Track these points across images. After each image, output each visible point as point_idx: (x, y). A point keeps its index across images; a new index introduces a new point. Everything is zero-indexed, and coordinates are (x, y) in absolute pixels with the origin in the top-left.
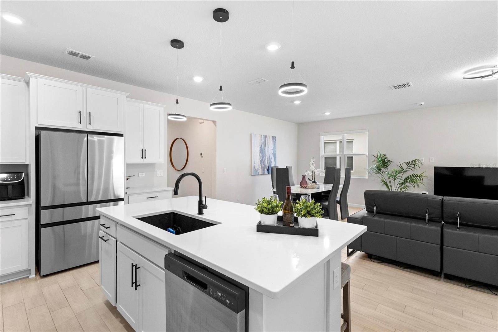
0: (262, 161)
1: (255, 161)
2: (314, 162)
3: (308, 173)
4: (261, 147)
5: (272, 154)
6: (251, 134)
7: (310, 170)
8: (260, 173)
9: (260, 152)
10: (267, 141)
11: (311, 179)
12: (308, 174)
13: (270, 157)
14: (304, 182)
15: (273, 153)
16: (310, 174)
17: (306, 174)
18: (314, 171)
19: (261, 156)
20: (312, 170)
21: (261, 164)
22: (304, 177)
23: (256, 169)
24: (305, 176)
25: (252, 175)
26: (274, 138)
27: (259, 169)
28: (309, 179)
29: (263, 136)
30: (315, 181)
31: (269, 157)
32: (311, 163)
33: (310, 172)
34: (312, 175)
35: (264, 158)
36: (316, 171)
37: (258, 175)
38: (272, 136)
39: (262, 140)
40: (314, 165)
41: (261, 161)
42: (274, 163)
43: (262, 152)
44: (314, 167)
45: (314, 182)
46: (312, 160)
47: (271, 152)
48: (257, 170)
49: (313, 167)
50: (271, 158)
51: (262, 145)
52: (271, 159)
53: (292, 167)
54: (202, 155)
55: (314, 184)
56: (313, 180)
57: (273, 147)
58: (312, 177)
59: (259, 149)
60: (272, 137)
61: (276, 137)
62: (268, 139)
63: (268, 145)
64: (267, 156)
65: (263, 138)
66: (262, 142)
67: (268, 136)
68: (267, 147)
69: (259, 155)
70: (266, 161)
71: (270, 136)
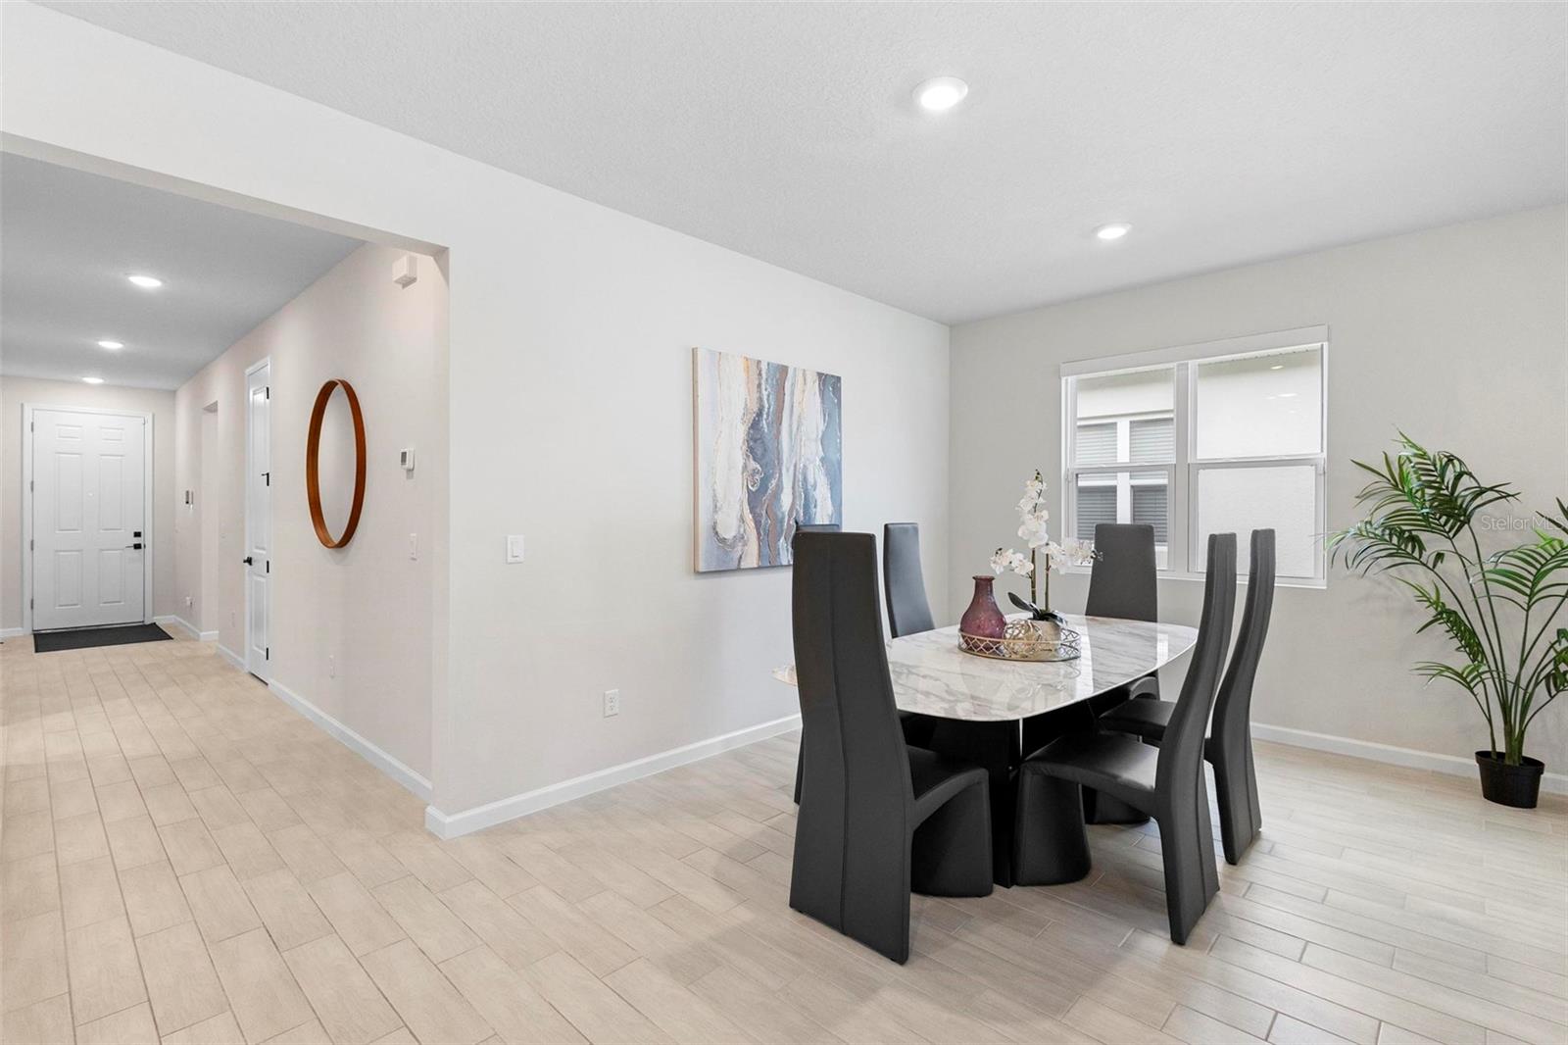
0: (759, 497)
1: (720, 496)
2: (1041, 500)
3: (1006, 563)
4: (755, 425)
5: (818, 462)
6: (694, 352)
7: (1020, 545)
8: (751, 560)
9: (751, 450)
10: (792, 393)
11: (1028, 601)
12: (1010, 569)
13: (805, 479)
14: (983, 616)
15: (822, 460)
16: (1023, 565)
17: (996, 569)
18: (1045, 551)
19: (755, 472)
20: (1031, 546)
21: (752, 511)
22: (983, 585)
23: (723, 540)
24: (990, 580)
25: (698, 573)
26: (830, 385)
27: (741, 538)
28: (1015, 600)
29: (764, 367)
30: (1051, 609)
31: (800, 477)
32: (1026, 505)
33: (1020, 556)
34: (1032, 576)
35: (774, 482)
36: (1053, 548)
37: (739, 569)
38: (819, 371)
39: (759, 385)
40: (1045, 514)
41: (754, 499)
42: (830, 509)
43: (759, 452)
44: (1044, 525)
45: (1044, 616)
46: (1033, 487)
47: (811, 453)
48: (733, 546)
49: (1034, 529)
50: (811, 480)
51: (760, 414)
52: (815, 487)
53: (916, 530)
54: (409, 464)
55: (1043, 626)
56: (1040, 606)
57: (822, 427)
58: (1033, 586)
59: (741, 432)
60: (820, 375)
61: (839, 379)
62: (793, 385)
63: (795, 417)
64: (788, 470)
65: (767, 380)
66: (761, 399)
67: (795, 369)
68: (790, 426)
69: (745, 467)
70: (786, 500)
71: (804, 370)
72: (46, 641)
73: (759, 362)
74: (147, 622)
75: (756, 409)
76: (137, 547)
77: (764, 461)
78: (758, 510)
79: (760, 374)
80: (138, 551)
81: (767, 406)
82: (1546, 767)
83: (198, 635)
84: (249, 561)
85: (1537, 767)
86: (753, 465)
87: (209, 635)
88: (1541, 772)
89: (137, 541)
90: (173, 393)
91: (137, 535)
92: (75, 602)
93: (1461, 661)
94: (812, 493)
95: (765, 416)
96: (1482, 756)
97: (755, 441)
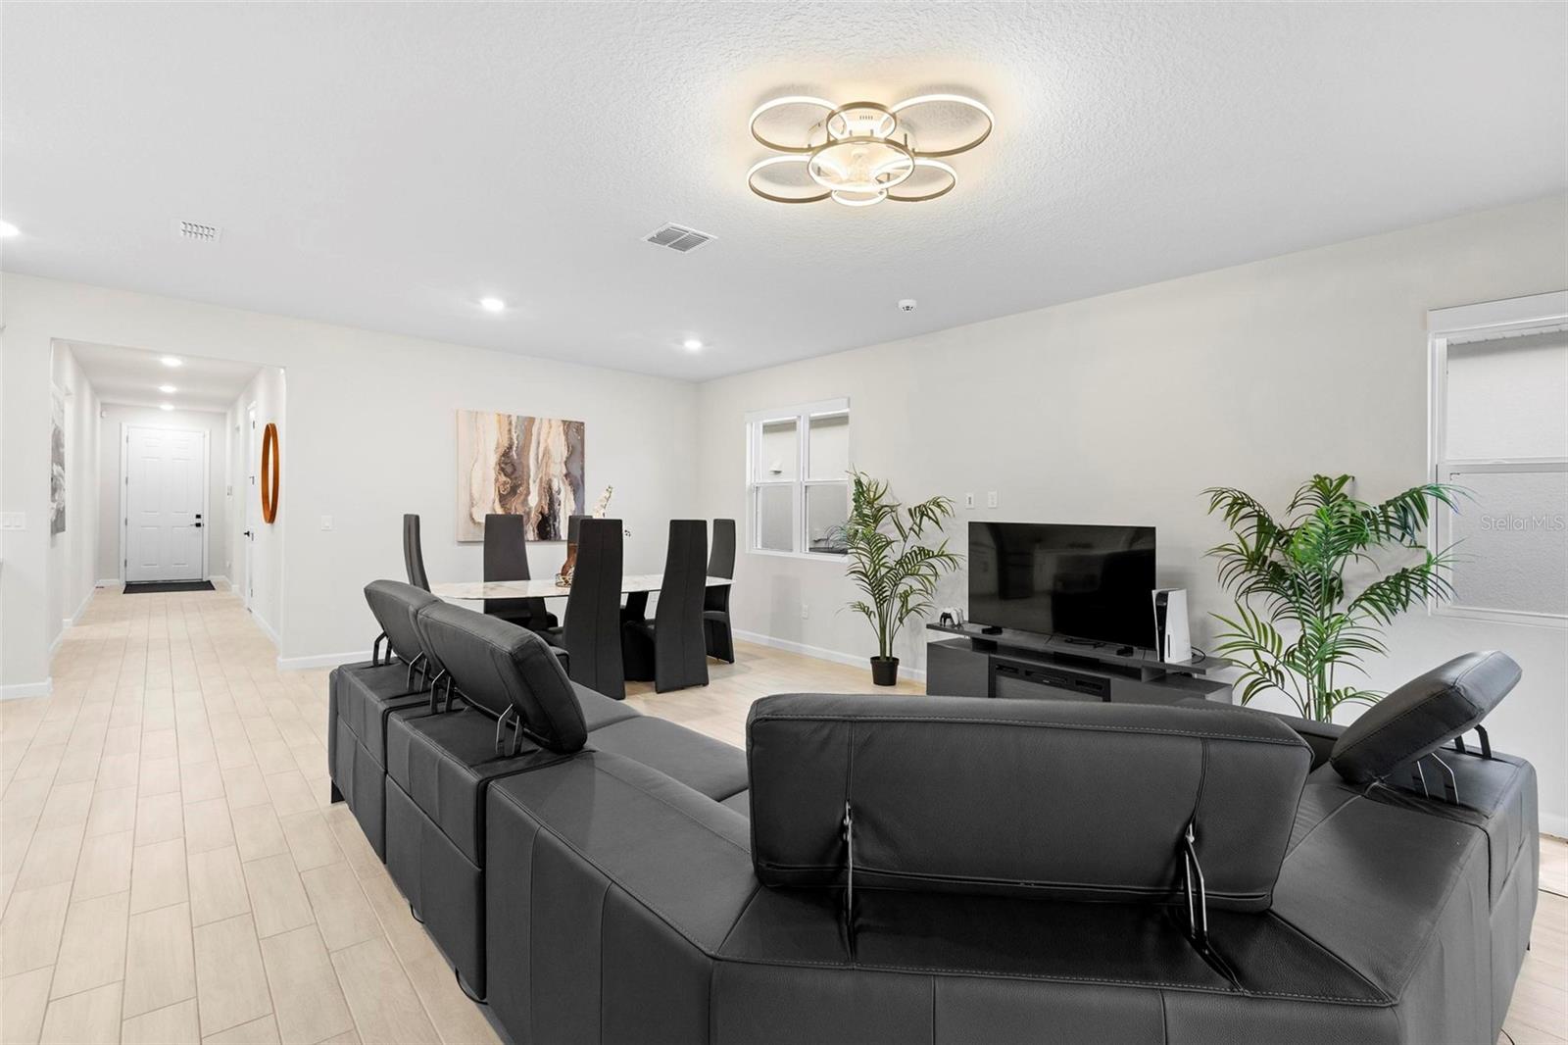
0: (509, 498)
1: (475, 497)
4: (506, 454)
5: (562, 477)
6: (456, 412)
9: (502, 469)
10: (539, 434)
13: (550, 487)
15: (566, 475)
19: (505, 483)
21: (504, 506)
23: (478, 523)
26: (573, 427)
29: (514, 418)
31: (546, 486)
35: (522, 489)
38: (564, 419)
39: (510, 430)
41: (504, 499)
42: (573, 505)
43: (509, 471)
47: (556, 471)
50: (555, 487)
51: (510, 447)
52: (559, 492)
57: (566, 455)
59: (493, 459)
60: (564, 422)
61: (582, 424)
62: (540, 429)
63: (541, 449)
64: (534, 482)
65: (516, 427)
66: (511, 439)
67: (541, 419)
68: (537, 454)
69: (497, 480)
70: (534, 500)
71: (550, 420)
72: (131, 588)
73: (510, 416)
74: (204, 580)
75: (506, 445)
76: (198, 525)
77: (513, 477)
78: (508, 506)
79: (510, 423)
80: (198, 528)
81: (516, 442)
82: (900, 662)
83: (230, 586)
84: (248, 534)
85: (896, 660)
86: (503, 478)
87: (235, 587)
88: (898, 664)
89: (198, 521)
90: (225, 414)
91: (198, 516)
92: (154, 563)
93: (870, 601)
94: (556, 496)
95: (514, 449)
96: (874, 659)
97: (506, 464)
